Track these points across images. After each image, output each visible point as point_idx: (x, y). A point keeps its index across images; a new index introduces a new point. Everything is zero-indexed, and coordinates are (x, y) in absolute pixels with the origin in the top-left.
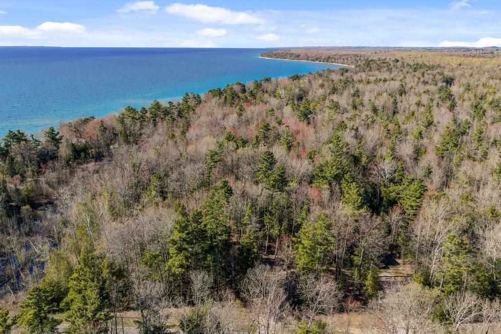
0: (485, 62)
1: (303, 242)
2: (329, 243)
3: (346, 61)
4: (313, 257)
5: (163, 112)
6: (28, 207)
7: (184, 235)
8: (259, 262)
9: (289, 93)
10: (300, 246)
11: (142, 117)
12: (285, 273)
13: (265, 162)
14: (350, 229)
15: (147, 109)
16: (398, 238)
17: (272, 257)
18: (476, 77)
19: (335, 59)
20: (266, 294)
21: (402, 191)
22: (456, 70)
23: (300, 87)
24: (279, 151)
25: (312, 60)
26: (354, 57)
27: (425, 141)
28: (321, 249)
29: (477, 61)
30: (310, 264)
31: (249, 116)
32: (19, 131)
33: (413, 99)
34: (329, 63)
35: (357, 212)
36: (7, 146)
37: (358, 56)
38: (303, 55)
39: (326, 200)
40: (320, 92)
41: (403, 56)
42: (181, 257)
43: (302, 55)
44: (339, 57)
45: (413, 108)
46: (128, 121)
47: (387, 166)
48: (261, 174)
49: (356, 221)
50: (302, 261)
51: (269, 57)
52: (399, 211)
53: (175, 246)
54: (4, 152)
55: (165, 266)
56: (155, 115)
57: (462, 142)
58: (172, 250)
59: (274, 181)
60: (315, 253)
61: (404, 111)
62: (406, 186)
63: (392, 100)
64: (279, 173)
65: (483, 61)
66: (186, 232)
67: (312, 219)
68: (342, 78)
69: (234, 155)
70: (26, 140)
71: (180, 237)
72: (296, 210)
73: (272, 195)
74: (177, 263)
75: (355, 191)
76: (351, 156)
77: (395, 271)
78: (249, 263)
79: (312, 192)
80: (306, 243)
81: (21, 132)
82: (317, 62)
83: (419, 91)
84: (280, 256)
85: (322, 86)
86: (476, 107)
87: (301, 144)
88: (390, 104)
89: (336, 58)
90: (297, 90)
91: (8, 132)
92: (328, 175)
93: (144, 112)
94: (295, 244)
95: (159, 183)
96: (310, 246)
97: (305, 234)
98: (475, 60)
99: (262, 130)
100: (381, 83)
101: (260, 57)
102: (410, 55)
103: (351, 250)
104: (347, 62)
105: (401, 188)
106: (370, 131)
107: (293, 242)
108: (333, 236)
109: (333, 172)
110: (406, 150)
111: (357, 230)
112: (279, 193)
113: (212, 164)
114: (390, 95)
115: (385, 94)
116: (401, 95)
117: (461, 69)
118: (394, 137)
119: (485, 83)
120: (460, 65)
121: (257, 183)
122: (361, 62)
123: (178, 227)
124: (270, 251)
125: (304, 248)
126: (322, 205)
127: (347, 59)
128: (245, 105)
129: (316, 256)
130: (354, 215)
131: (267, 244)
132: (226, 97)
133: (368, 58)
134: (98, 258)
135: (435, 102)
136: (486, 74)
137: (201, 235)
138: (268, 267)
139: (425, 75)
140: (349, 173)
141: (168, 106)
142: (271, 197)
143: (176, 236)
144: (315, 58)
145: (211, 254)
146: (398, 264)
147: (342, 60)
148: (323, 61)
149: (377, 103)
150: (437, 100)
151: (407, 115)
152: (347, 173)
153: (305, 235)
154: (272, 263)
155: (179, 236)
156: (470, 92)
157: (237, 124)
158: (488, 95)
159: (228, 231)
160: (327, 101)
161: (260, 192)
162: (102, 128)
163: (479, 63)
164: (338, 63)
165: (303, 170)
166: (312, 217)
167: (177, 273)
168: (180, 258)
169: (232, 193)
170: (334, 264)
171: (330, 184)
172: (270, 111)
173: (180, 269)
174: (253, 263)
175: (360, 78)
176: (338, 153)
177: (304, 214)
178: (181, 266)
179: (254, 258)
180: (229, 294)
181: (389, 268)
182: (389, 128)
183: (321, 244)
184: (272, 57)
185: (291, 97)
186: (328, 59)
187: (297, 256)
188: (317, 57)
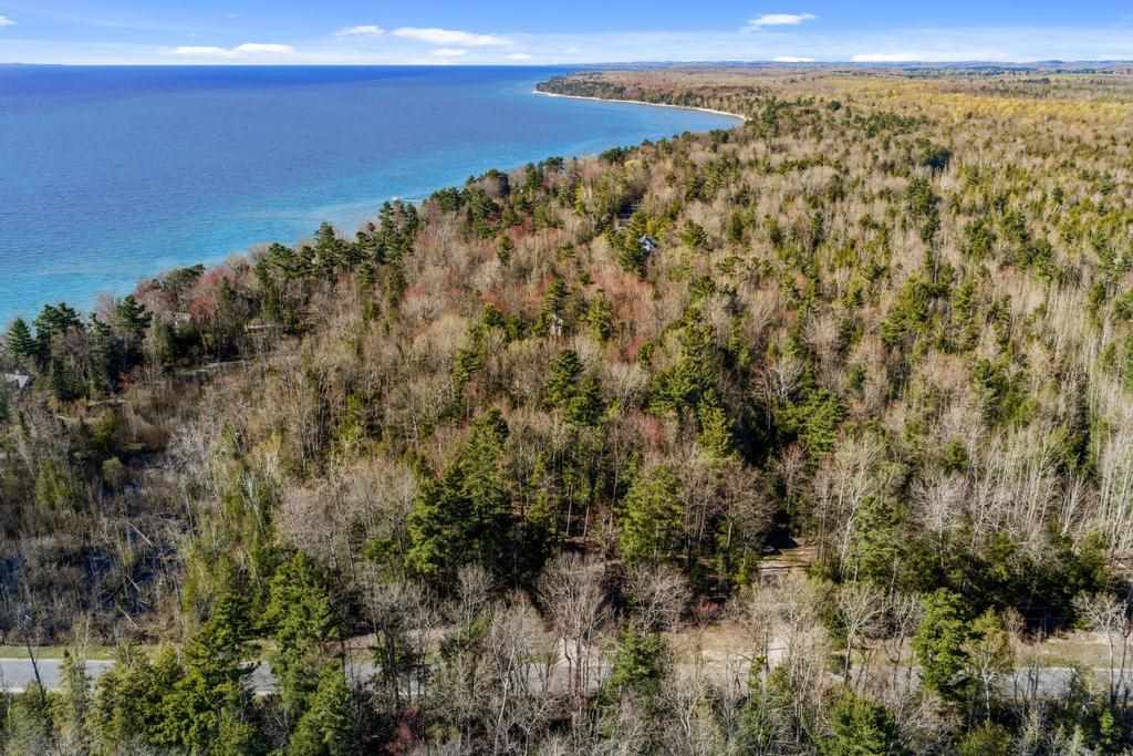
0: (1024, 107)
1: (632, 514)
2: (674, 514)
3: (726, 103)
4: (648, 538)
5: (346, 253)
6: (115, 460)
7: (435, 510)
8: (559, 548)
9: (603, 194)
10: (627, 521)
11: (304, 265)
12: (602, 566)
13: (563, 371)
14: (709, 491)
15: (313, 248)
16: (797, 501)
17: (578, 540)
18: (997, 148)
19: (702, 97)
20: (576, 595)
21: (808, 416)
22: (958, 130)
23: (625, 182)
24: (586, 346)
25: (652, 101)
26: (746, 95)
27: (867, 310)
28: (661, 525)
29: (1005, 106)
30: (645, 550)
31: (524, 259)
32: (63, 306)
33: (857, 210)
34: (688, 107)
35: (722, 461)
36: (42, 336)
37: (753, 91)
38: (632, 87)
39: (671, 439)
40: (667, 193)
41: (851, 90)
42: (430, 544)
43: (628, 89)
44: (711, 93)
45: (854, 232)
46: (278, 276)
47: (785, 368)
48: (554, 392)
49: (720, 476)
50: (629, 547)
51: (554, 92)
52: (797, 454)
53: (421, 528)
54: (37, 348)
55: (404, 561)
56: (331, 261)
57: (935, 310)
58: (416, 535)
59: (579, 408)
60: (652, 531)
61: (837, 240)
62: (813, 407)
63: (813, 213)
64: (588, 391)
65: (1020, 105)
66: (439, 503)
67: (647, 475)
68: (713, 156)
69: (504, 355)
70: (76, 323)
71: (429, 513)
72: (620, 459)
73: (577, 432)
74: (424, 556)
75: (720, 423)
76: (720, 349)
77: (790, 558)
78: (543, 551)
79: (646, 426)
80: (635, 515)
81: (67, 307)
82: (664, 105)
83: (871, 191)
84: (592, 539)
85: (671, 179)
86: (975, 230)
87: (628, 326)
88: (807, 224)
89: (705, 96)
90: (619, 189)
91: (44, 309)
92: (675, 392)
93: (308, 256)
94: (618, 518)
95: (366, 412)
96: (644, 520)
97: (633, 500)
98: (1002, 103)
99: (552, 296)
100: (794, 174)
101: (536, 92)
102: (866, 89)
103: (714, 523)
104: (730, 106)
105: (806, 410)
106: (760, 294)
107: (615, 514)
108: (682, 504)
109: (683, 388)
110: (825, 332)
111: (720, 492)
112: (588, 428)
113: (466, 374)
114: (810, 200)
115: (800, 201)
116: (834, 200)
117: (969, 126)
118: (804, 307)
119: (1012, 164)
120: (970, 116)
121: (548, 408)
122: (760, 107)
123: (424, 495)
124: (576, 529)
125: (633, 524)
126: (663, 448)
127: (729, 98)
128: (511, 233)
129: (652, 536)
130: (715, 466)
131: (569, 518)
132: (470, 211)
133: (775, 98)
134: (283, 551)
135: (898, 219)
136: (1019, 140)
137: (461, 508)
138: (577, 555)
139: (892, 144)
140: (711, 390)
141: (357, 241)
142: (575, 436)
143: (423, 511)
144: (658, 96)
145: (480, 539)
146: (796, 545)
147: (717, 101)
148: (677, 104)
149: (783, 220)
150: (903, 213)
151: (840, 248)
152: (708, 389)
153: (635, 503)
154: (583, 550)
155: (426, 511)
156: (978, 188)
157: (500, 280)
158: (1012, 195)
159: (505, 499)
160: (680, 223)
161: (556, 427)
162: (227, 291)
163: (1010, 111)
164: (710, 107)
165: (631, 384)
166: (646, 472)
167: (427, 571)
168: (429, 546)
169: (507, 431)
170: (686, 550)
171: (679, 410)
172: (565, 249)
173: (430, 565)
174: (550, 551)
175: (752, 157)
176: (695, 345)
177: (633, 468)
178: (430, 560)
179: (551, 542)
180: (521, 596)
181: (780, 554)
182: (796, 287)
183: (660, 517)
184: (560, 92)
185: (606, 203)
186: (688, 98)
187: (622, 538)
188: (662, 93)
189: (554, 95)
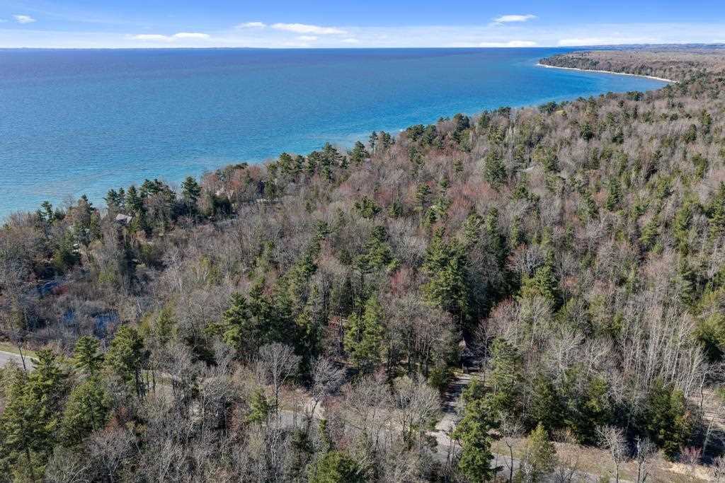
3: (667, 73)
6: (143, 265)
19: (651, 69)
25: (616, 71)
32: (156, 180)
34: (641, 76)
36: (143, 196)
38: (604, 62)
43: (601, 63)
44: (659, 66)
51: (550, 65)
53: (230, 319)
70: (162, 190)
71: (233, 310)
81: (158, 181)
82: (624, 74)
89: (654, 68)
91: (144, 181)
101: (539, 64)
104: (670, 75)
127: (670, 70)
140: (455, 259)
144: (620, 67)
147: (662, 72)
148: (633, 73)
164: (656, 76)
168: (234, 331)
184: (554, 65)
186: (641, 69)
188: (624, 65)
189: (550, 67)
